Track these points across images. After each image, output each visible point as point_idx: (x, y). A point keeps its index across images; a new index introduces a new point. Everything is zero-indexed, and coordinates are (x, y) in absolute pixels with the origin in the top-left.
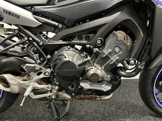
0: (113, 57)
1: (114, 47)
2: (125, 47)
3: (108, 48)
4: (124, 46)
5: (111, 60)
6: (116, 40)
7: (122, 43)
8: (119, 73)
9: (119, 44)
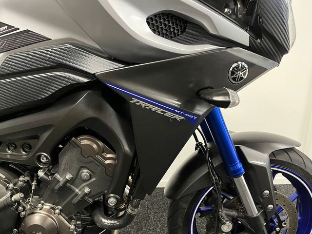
0: (79, 188)
1: (78, 168)
2: (100, 168)
3: (65, 171)
4: (99, 166)
5: (73, 195)
6: (80, 154)
7: (93, 162)
8: (96, 218)
9: (86, 163)
